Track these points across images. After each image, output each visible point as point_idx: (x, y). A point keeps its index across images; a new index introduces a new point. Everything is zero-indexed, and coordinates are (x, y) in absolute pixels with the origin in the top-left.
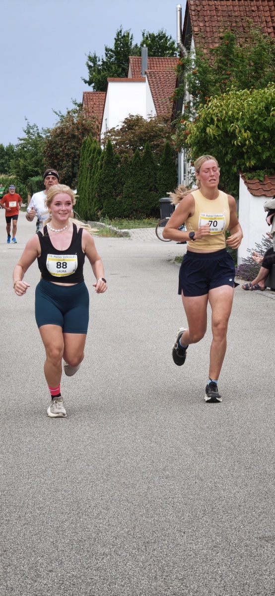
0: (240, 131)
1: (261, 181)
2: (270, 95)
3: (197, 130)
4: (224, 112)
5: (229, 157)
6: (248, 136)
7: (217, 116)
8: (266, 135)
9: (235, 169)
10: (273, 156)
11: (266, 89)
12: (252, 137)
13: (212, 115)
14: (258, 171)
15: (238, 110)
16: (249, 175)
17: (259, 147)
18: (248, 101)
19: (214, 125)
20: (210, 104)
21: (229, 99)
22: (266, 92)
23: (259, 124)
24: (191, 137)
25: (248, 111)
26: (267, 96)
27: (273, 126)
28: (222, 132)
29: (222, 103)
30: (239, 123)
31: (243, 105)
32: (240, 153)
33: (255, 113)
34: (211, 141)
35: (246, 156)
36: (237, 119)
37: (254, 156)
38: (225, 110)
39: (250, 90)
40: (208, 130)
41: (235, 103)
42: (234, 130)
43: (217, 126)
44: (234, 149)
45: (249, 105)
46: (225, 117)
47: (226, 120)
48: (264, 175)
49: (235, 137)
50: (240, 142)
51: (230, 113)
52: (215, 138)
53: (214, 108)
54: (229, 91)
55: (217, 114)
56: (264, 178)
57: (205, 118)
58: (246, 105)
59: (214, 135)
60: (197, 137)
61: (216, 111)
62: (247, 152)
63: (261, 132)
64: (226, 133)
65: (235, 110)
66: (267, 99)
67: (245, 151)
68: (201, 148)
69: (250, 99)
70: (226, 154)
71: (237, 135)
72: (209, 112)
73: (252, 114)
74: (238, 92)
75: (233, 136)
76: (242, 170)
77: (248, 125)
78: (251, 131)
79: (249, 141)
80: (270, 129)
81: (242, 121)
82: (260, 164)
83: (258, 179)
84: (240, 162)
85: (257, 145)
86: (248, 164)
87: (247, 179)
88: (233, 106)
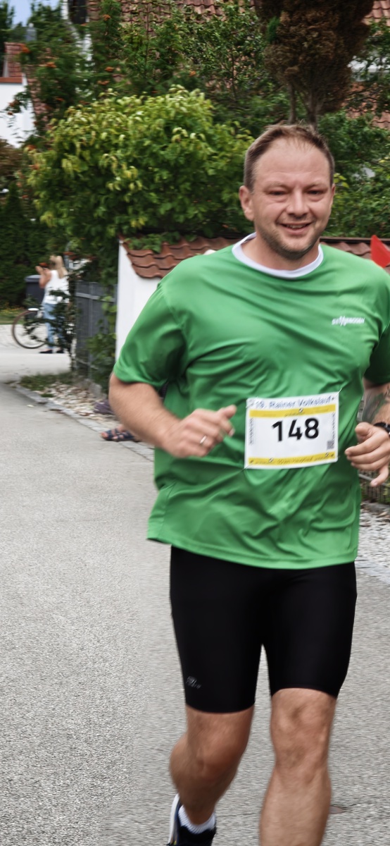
0: (120, 167)
1: (156, 253)
3: (47, 162)
5: (102, 209)
6: (132, 175)
7: (81, 140)
8: (165, 175)
9: (112, 231)
10: (178, 210)
11: (167, 96)
12: (140, 177)
13: (72, 138)
14: (151, 235)
15: (117, 130)
16: (136, 242)
17: (153, 194)
18: (136, 116)
19: (75, 155)
20: (70, 119)
21: (103, 112)
22: (167, 101)
23: (154, 155)
25: (134, 133)
26: (168, 107)
27: (176, 160)
28: (90, 167)
30: (119, 153)
31: (127, 122)
33: (146, 136)
35: (130, 210)
36: (116, 147)
37: (145, 209)
38: (95, 130)
40: (66, 164)
41: (113, 118)
43: (81, 157)
44: (111, 196)
45: (136, 122)
46: (96, 142)
47: (97, 146)
48: (163, 242)
49: (111, 177)
50: (120, 186)
51: (104, 135)
52: (77, 178)
53: (76, 126)
54: (103, 98)
55: (81, 136)
56: (162, 247)
57: (61, 143)
58: (130, 122)
59: (75, 172)
60: (46, 175)
61: (80, 131)
62: (132, 203)
63: (156, 170)
64: (96, 168)
65: (112, 130)
66: (168, 113)
67: (127, 200)
68: (54, 194)
69: (140, 113)
70: (97, 205)
71: (114, 172)
72: (67, 132)
73: (141, 138)
74: (119, 101)
75: (108, 174)
76: (125, 232)
77: (135, 156)
78: (138, 166)
79: (135, 184)
80: (172, 163)
81: (125, 150)
82: (154, 223)
83: (151, 249)
84: (120, 219)
85: (149, 191)
86: (133, 223)
87: (132, 248)
88: (110, 124)
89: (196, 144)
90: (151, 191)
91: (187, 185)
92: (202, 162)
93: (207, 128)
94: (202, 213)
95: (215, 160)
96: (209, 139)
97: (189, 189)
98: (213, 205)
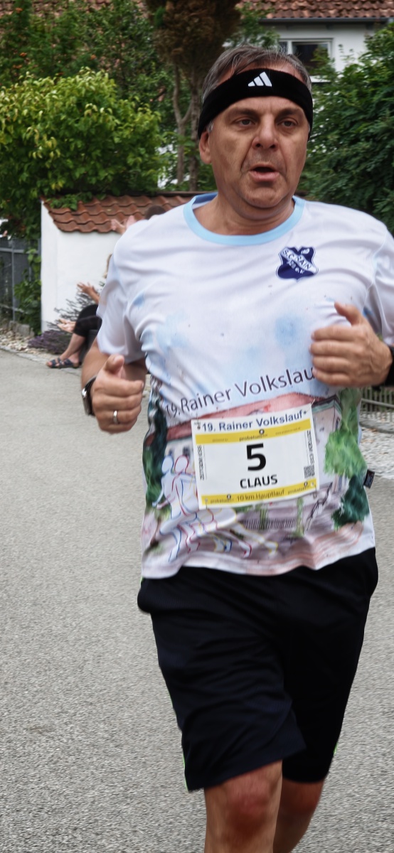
0: (41, 138)
1: (73, 210)
2: (84, 85)
4: (16, 110)
5: (25, 176)
6: (53, 145)
7: (6, 117)
8: (80, 144)
9: (35, 193)
10: (90, 173)
11: (77, 77)
12: (58, 146)
14: (68, 196)
15: (37, 107)
16: (56, 202)
17: (69, 161)
18: (52, 95)
19: (1, 130)
21: (23, 92)
22: (78, 81)
23: (69, 128)
25: (51, 109)
26: (79, 86)
27: (88, 131)
28: (14, 139)
29: (13, 98)
30: (39, 126)
31: (44, 100)
32: (41, 171)
33: (61, 112)
35: (50, 175)
36: (36, 121)
37: (62, 173)
38: (17, 108)
39: (55, 78)
41: (32, 97)
42: (32, 137)
43: (6, 131)
44: (33, 164)
45: (53, 100)
46: (18, 118)
47: (20, 122)
48: (78, 201)
49: (34, 147)
50: (42, 154)
51: (25, 112)
52: (3, 149)
53: (1, 105)
54: (23, 80)
56: (78, 205)
58: (48, 100)
59: (2, 144)
61: (4, 109)
62: (52, 169)
63: (71, 140)
64: (19, 140)
65: (33, 108)
66: (79, 91)
67: (48, 166)
69: (54, 92)
70: (21, 171)
71: (37, 143)
73: (57, 113)
74: (36, 82)
75: (31, 145)
76: (46, 194)
77: (53, 128)
78: (56, 137)
79: (55, 153)
80: (85, 134)
81: (43, 124)
82: (71, 186)
83: (69, 207)
84: (42, 183)
85: (66, 158)
86: (53, 186)
87: (52, 207)
88: (30, 103)
89: (105, 117)
90: (67, 158)
91: (98, 152)
92: (111, 132)
93: (112, 103)
94: (112, 175)
95: (121, 130)
96: (115, 113)
97: (100, 155)
98: (120, 169)
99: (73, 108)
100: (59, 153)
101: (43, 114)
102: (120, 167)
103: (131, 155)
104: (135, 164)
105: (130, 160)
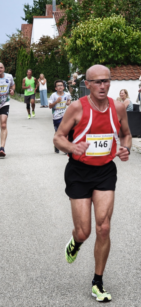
0: (96, 42)
2: (113, 21)
3: (71, 42)
4: (87, 31)
5: (90, 57)
6: (100, 45)
7: (82, 34)
8: (111, 44)
11: (111, 17)
12: (103, 45)
13: (79, 33)
17: (107, 51)
18: (101, 24)
19: (81, 39)
20: (78, 27)
21: (89, 24)
22: (111, 19)
23: (107, 38)
24: (68, 46)
25: (100, 30)
26: (111, 21)
27: (114, 39)
28: (85, 43)
29: (85, 26)
30: (95, 37)
31: (98, 27)
34: (79, 49)
35: (99, 57)
36: (94, 35)
37: (104, 56)
38: (87, 30)
39: (102, 18)
40: (77, 42)
41: (93, 26)
42: (92, 42)
43: (83, 40)
44: (93, 52)
45: (101, 27)
46: (87, 34)
47: (88, 36)
48: (110, 67)
49: (93, 46)
50: (96, 49)
51: (90, 32)
52: (81, 47)
53: (81, 29)
54: (89, 19)
55: (82, 32)
57: (76, 35)
58: (99, 27)
59: (81, 45)
60: (71, 46)
61: (82, 31)
62: (100, 54)
63: (108, 43)
64: (87, 43)
65: (93, 30)
66: (111, 23)
67: (99, 54)
68: (74, 52)
69: (102, 23)
70: (88, 55)
71: (94, 44)
72: (78, 31)
73: (102, 32)
74: (94, 20)
75: (92, 45)
77: (101, 38)
78: (102, 42)
79: (101, 48)
80: (113, 41)
82: (108, 61)
84: (96, 60)
86: (101, 61)
88: (92, 28)
89: (121, 33)
91: (118, 48)
92: (123, 39)
93: (124, 28)
94: (123, 57)
95: (127, 39)
96: (125, 32)
98: (127, 54)
99: (109, 30)
100: (103, 48)
101: (97, 32)
102: (127, 53)
103: (131, 48)
104: (133, 52)
105: (131, 51)
